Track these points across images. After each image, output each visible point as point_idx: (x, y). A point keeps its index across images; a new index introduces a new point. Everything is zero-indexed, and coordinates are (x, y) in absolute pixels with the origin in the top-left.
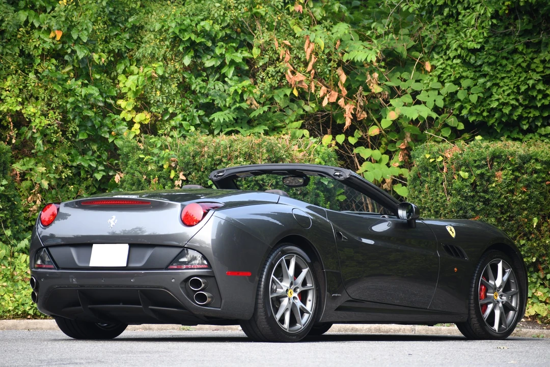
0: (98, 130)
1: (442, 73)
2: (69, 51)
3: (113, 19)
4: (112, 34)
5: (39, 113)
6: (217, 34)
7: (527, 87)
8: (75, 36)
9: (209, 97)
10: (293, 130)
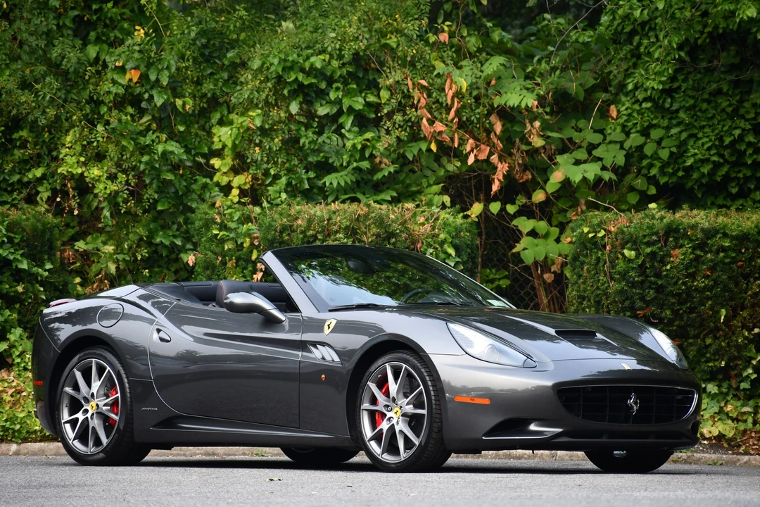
0: (184, 197)
1: (626, 121)
2: (146, 96)
3: (207, 53)
4: (205, 74)
5: (105, 175)
6: (333, 72)
7: (732, 138)
8: (153, 77)
9: (322, 155)
10: (429, 196)
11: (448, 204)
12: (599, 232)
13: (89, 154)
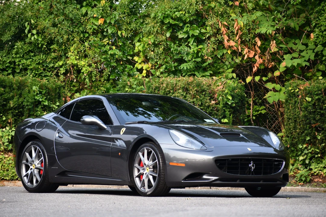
0: (121, 74)
2: (105, 30)
3: (134, 11)
5: (87, 64)
6: (186, 19)
8: (108, 22)
9: (180, 55)
10: (227, 73)
11: (235, 77)
12: (296, 89)
13: (81, 55)
